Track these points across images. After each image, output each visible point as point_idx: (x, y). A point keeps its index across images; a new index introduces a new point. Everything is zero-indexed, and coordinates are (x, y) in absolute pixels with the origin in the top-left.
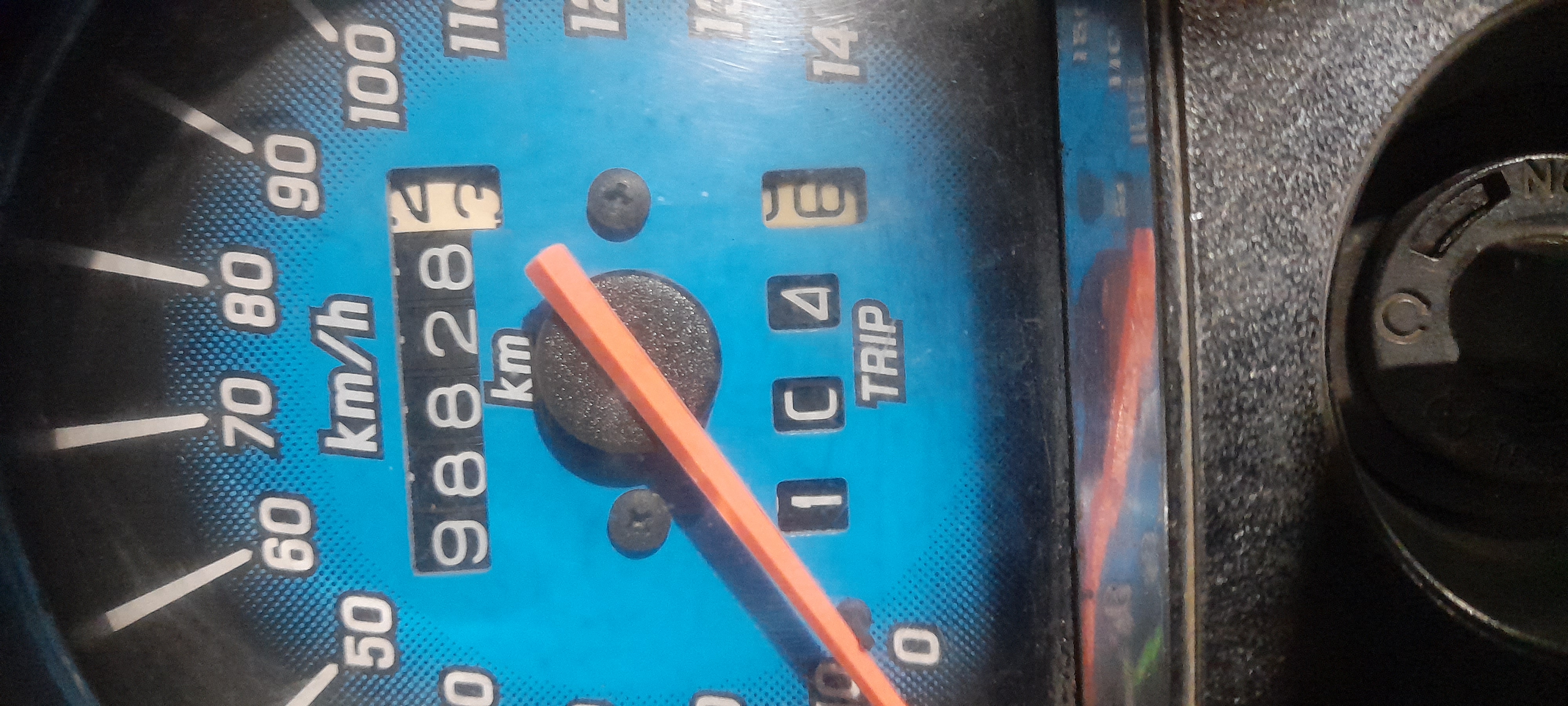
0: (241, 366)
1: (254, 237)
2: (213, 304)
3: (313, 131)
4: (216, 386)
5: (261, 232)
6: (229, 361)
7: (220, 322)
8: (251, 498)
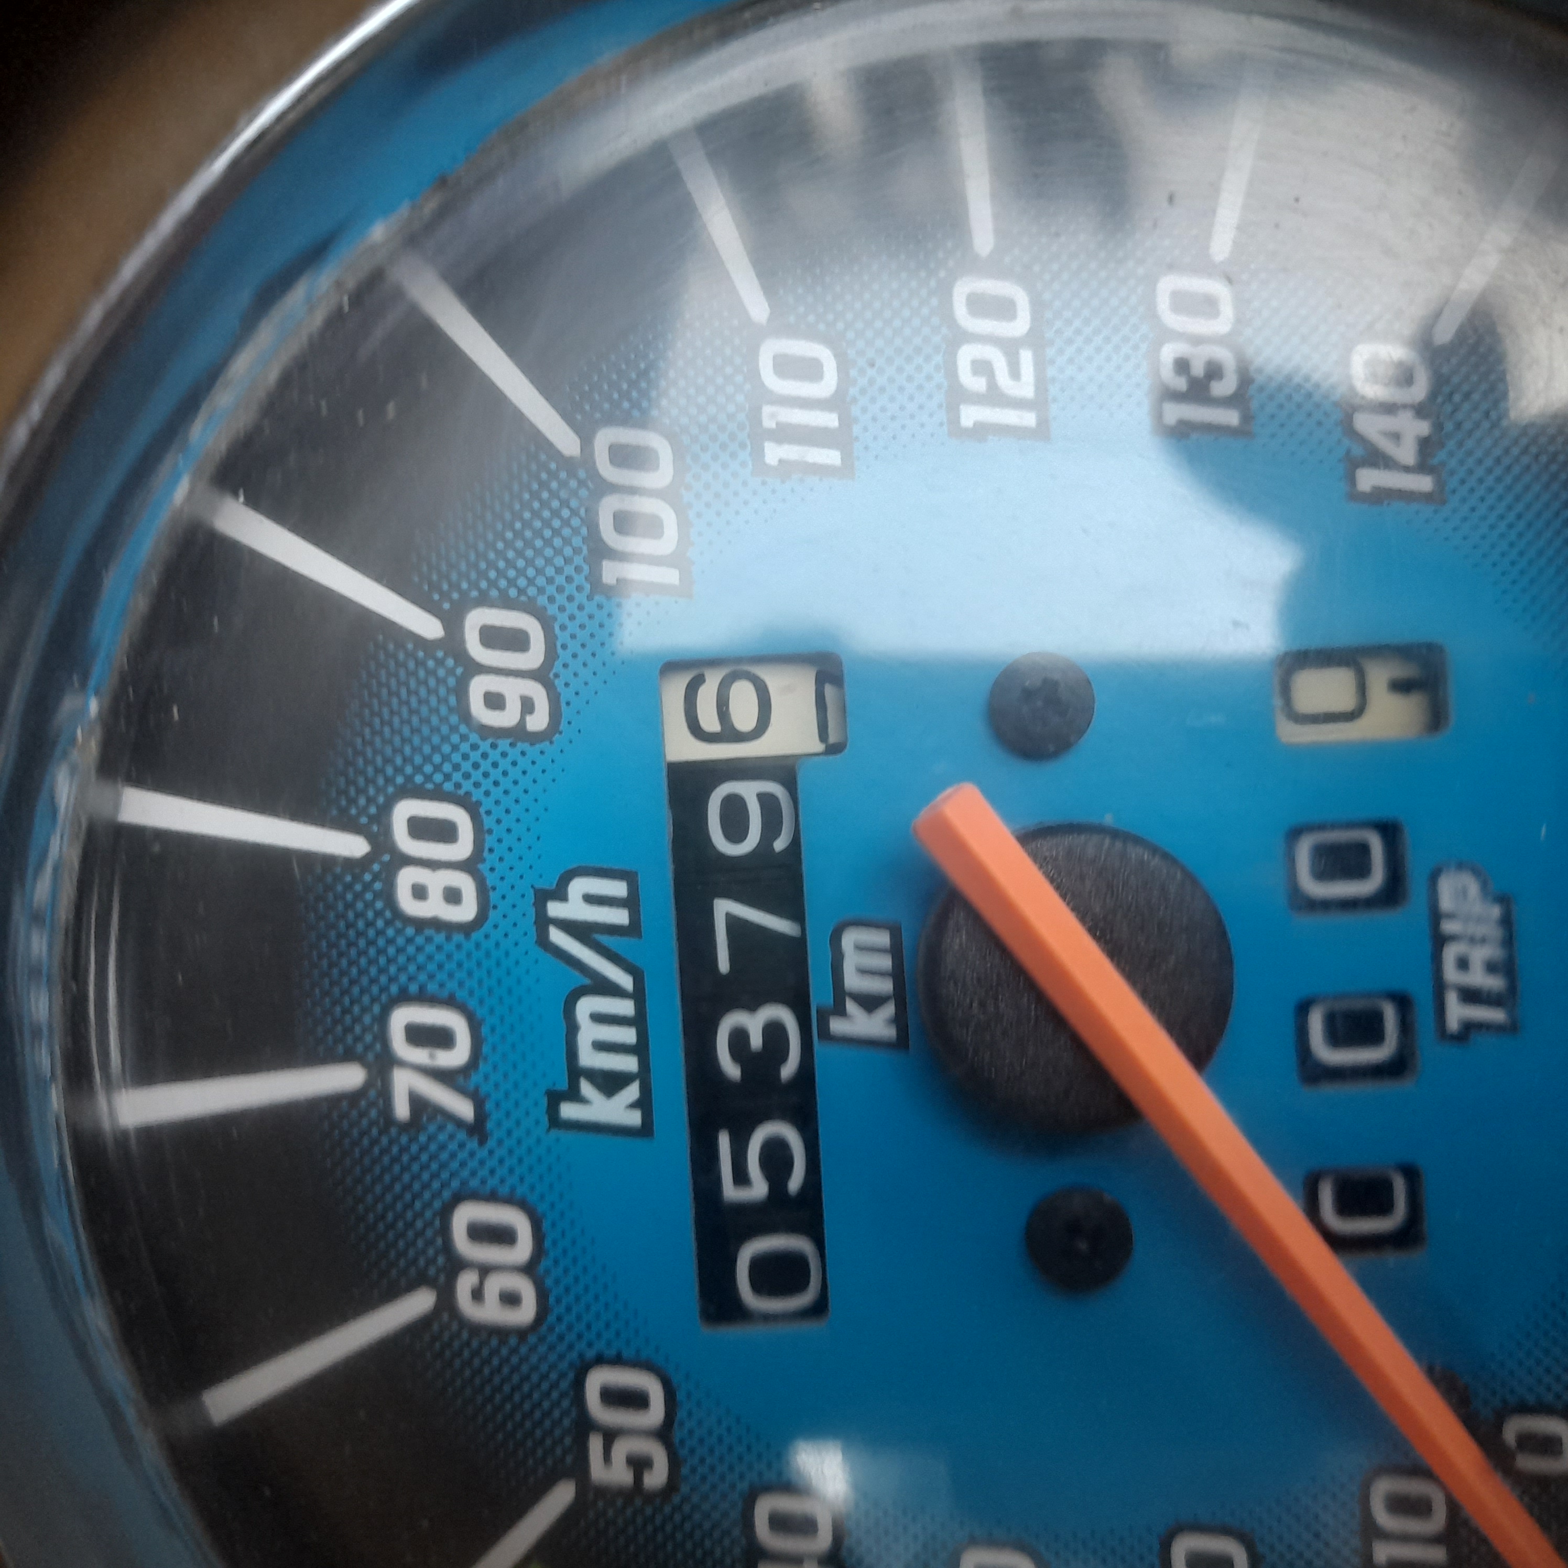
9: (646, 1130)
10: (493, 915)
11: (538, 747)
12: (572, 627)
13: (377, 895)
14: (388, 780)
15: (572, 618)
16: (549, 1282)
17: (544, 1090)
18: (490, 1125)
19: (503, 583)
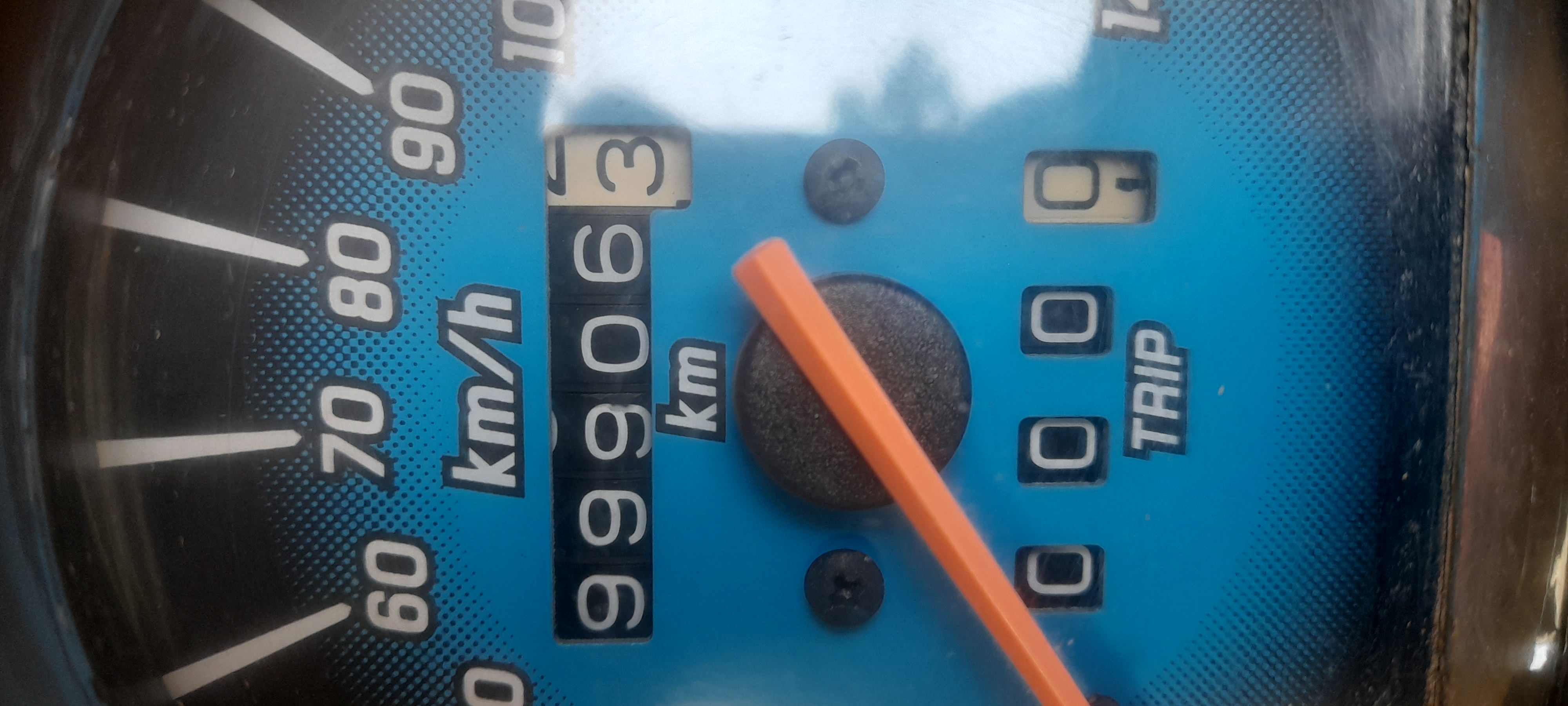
0: (347, 371)
1: (370, 205)
2: (313, 290)
3: (453, 69)
4: (315, 396)
5: (379, 199)
6: (332, 365)
7: (321, 313)
8: (353, 540)
9: (518, 492)
10: (405, 319)
11: (447, 187)
12: (477, 93)
13: (313, 298)
14: (325, 207)
15: (476, 85)
16: (438, 602)
17: (441, 456)
18: (397, 481)
19: (422, 53)
